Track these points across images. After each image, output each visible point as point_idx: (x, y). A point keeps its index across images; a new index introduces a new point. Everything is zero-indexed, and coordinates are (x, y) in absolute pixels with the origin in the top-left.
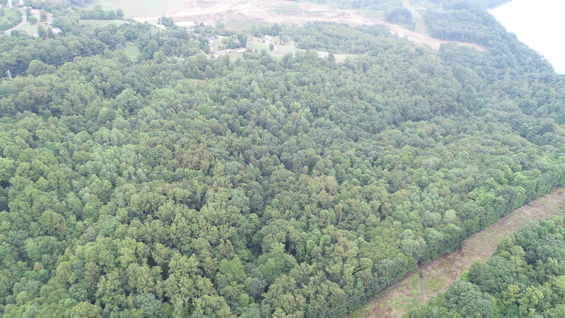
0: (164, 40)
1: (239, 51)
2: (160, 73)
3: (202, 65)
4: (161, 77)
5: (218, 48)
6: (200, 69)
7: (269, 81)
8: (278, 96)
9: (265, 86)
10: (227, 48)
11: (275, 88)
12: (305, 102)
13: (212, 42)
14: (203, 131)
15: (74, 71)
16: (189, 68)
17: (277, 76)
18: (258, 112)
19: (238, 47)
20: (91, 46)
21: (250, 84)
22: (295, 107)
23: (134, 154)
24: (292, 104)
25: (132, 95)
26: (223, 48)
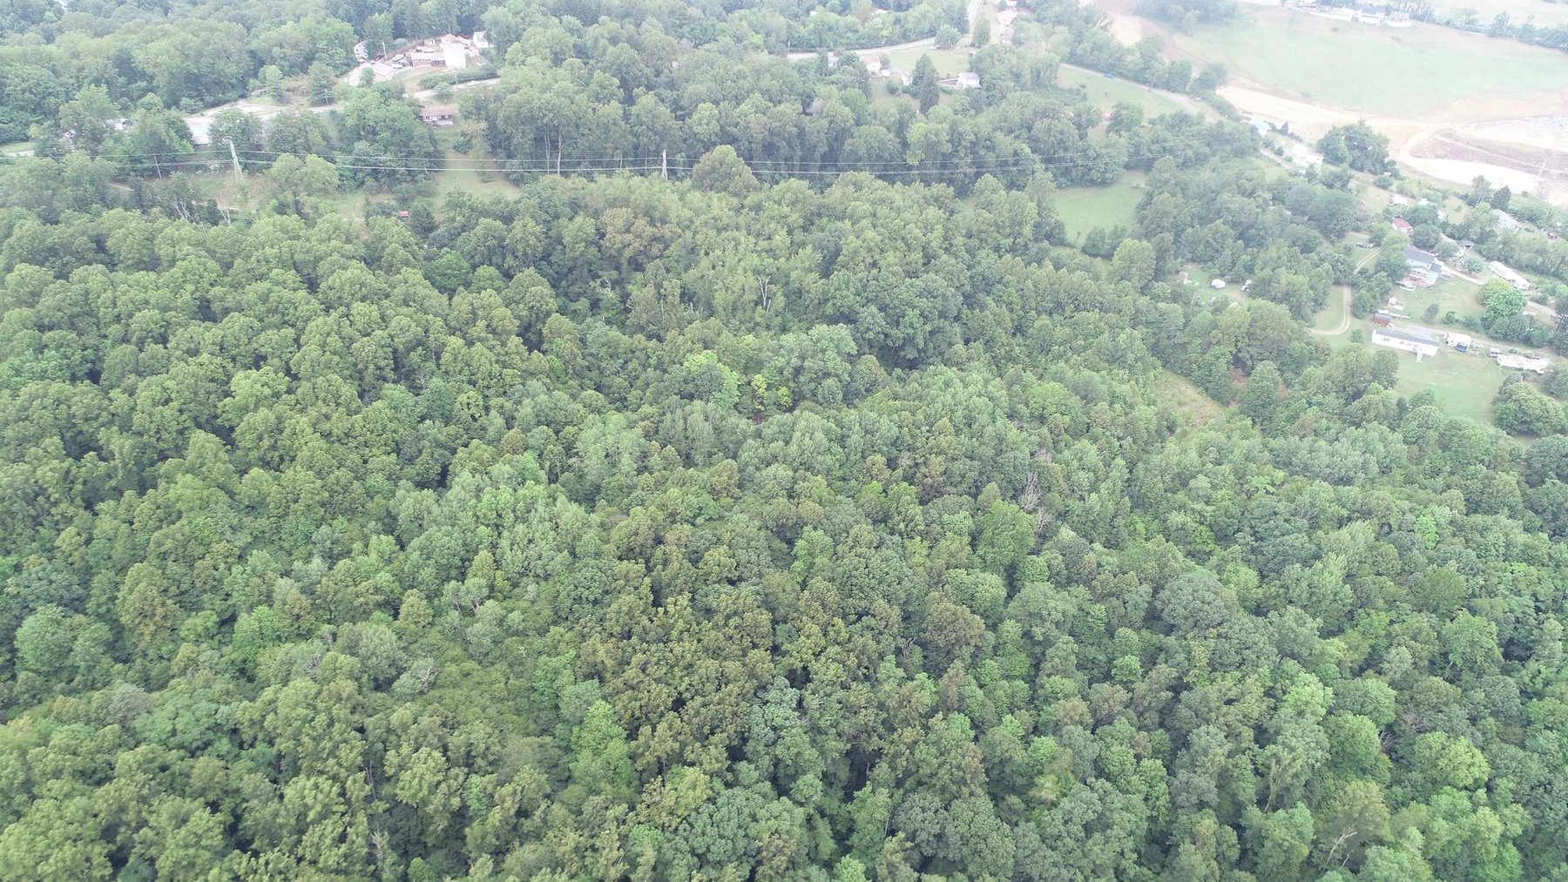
0: (1228, 209)
1: (1513, 359)
2: (1077, 316)
3: (1253, 350)
4: (1061, 332)
5: (1422, 313)
6: (1237, 362)
7: (1445, 561)
8: (1400, 658)
9: (1402, 575)
10: (1468, 325)
11: (1442, 609)
12: (1521, 777)
13: (1432, 278)
14: (863, 604)
15: (786, 210)
16: (1199, 341)
17: (1530, 561)
18: (1216, 665)
19: (1528, 341)
20: (982, 152)
21: (1341, 523)
22: (1442, 763)
23: (543, 547)
24: (1436, 738)
25: (830, 354)
26: (1449, 321)
